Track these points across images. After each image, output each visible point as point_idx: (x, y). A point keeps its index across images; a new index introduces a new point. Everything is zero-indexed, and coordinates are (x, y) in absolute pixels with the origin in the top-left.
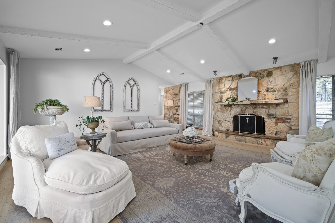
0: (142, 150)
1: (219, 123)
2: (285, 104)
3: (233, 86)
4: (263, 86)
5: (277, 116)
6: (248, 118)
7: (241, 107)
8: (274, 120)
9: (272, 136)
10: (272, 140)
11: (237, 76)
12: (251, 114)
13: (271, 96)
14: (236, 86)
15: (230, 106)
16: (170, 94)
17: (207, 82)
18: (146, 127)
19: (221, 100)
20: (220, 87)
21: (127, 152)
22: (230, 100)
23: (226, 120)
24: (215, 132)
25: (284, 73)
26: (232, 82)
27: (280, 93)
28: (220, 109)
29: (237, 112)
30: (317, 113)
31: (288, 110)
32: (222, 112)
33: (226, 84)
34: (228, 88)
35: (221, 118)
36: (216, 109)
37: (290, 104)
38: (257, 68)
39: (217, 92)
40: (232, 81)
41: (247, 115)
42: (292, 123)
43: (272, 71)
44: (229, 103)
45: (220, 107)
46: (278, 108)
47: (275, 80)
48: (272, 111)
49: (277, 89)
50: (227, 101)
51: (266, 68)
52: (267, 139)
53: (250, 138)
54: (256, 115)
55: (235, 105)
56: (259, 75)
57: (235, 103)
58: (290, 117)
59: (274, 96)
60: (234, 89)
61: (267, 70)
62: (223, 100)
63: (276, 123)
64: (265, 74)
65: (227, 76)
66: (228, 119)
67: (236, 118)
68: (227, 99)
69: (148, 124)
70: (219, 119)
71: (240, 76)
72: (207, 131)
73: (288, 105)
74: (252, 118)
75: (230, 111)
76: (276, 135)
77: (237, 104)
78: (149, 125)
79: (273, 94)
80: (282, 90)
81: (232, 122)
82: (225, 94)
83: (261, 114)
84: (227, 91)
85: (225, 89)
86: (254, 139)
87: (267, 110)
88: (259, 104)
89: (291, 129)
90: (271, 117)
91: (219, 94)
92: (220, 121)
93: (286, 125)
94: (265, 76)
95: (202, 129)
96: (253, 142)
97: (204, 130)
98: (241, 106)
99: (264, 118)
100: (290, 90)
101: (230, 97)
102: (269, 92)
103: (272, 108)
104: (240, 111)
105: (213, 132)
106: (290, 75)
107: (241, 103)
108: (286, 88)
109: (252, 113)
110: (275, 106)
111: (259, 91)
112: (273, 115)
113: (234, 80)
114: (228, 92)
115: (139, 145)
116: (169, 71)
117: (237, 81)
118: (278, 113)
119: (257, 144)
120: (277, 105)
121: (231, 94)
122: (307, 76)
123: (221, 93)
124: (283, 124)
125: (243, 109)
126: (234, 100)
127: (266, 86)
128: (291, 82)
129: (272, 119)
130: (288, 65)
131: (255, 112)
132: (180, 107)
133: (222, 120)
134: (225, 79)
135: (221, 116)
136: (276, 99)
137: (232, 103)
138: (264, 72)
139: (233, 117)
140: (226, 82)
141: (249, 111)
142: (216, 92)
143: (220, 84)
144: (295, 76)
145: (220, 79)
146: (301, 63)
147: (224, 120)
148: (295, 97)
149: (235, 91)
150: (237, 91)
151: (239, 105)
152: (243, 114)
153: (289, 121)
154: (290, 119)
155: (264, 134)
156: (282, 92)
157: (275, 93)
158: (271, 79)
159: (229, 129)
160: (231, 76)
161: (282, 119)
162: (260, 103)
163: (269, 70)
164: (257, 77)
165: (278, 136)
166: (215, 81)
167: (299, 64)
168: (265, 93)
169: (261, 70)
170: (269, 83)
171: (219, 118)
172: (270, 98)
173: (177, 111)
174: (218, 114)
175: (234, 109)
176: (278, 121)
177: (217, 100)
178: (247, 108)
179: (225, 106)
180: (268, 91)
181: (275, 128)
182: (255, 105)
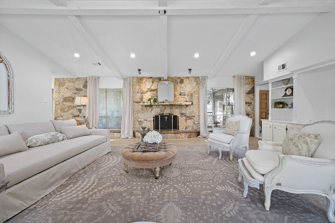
0: (63, 181)
1: (139, 124)
2: (191, 105)
3: (153, 88)
4: (177, 90)
5: (187, 115)
6: (166, 117)
7: (161, 108)
8: (184, 118)
9: (183, 130)
10: (186, 133)
11: (156, 78)
12: (169, 114)
13: (183, 99)
14: (156, 88)
15: (151, 106)
16: (67, 88)
17: (125, 79)
18: (54, 141)
19: (142, 100)
20: (141, 87)
21: (32, 200)
22: (152, 100)
23: (146, 120)
24: (136, 133)
25: (191, 82)
26: (152, 84)
27: (188, 97)
28: (140, 110)
29: (157, 112)
30: (207, 112)
31: (193, 110)
32: (142, 112)
33: (147, 85)
34: (149, 89)
35: (141, 118)
36: (136, 109)
37: (194, 105)
38: (174, 75)
39: (138, 92)
40: (153, 82)
41: (166, 115)
42: (195, 120)
43: (183, 79)
44: (151, 104)
45: (140, 107)
46: (188, 108)
47: (186, 87)
48: (183, 111)
49: (187, 94)
50: (149, 102)
51: (180, 76)
52: (183, 133)
53: (171, 134)
54: (172, 115)
55: (156, 105)
56: (175, 81)
57: (156, 104)
58: (194, 115)
59: (185, 99)
60: (154, 90)
61: (180, 78)
62: (143, 100)
63: (186, 120)
64: (179, 80)
65: (148, 77)
66: (149, 119)
67: (156, 118)
68: (149, 100)
69: (58, 136)
70: (140, 120)
71: (160, 79)
72: (127, 134)
73: (193, 106)
74: (169, 116)
75: (151, 111)
76: (186, 129)
77: (158, 104)
78: (60, 136)
79: (184, 98)
80: (190, 95)
81: (152, 122)
82: (146, 94)
83: (176, 114)
84: (148, 91)
85: (145, 90)
86: (173, 135)
87: (180, 110)
88: (175, 105)
89: (195, 123)
90: (183, 115)
91: (140, 94)
92: (141, 121)
93: (192, 121)
94: (179, 82)
95: (120, 132)
96: (173, 138)
97: (123, 133)
98: (161, 106)
99: (178, 117)
100: (194, 95)
101: (152, 98)
102: (182, 95)
103: (184, 108)
104: (160, 111)
105: (134, 133)
106: (194, 84)
107: (162, 104)
108: (192, 94)
109: (169, 112)
110: (185, 106)
111: (175, 94)
112: (184, 114)
113: (155, 82)
114: (149, 93)
115: (58, 176)
116: (77, 55)
117: (157, 83)
118: (187, 113)
119: (176, 138)
120: (187, 106)
121: (151, 94)
122: (203, 87)
123: (142, 93)
124: (190, 121)
125: (163, 109)
126: (155, 101)
127: (179, 90)
128: (195, 90)
129: (183, 117)
130: (193, 77)
131: (172, 112)
132: (87, 107)
133: (142, 120)
134: (145, 79)
135: (141, 116)
136: (187, 102)
137: (154, 104)
138: (178, 79)
139: (154, 117)
140: (147, 83)
141: (167, 112)
142: (136, 91)
143: (141, 84)
144: (197, 85)
145: (140, 79)
146: (200, 77)
147: (145, 120)
148: (197, 100)
149: (155, 92)
150: (157, 92)
151: (159, 105)
152: (163, 114)
153: (193, 118)
154: (194, 116)
155: (178, 130)
156: (190, 96)
157: (185, 96)
158: (183, 85)
159: (150, 129)
160: (152, 78)
161: (189, 117)
162: (177, 104)
163: (182, 78)
164: (173, 82)
165: (187, 130)
166: (135, 80)
167: (198, 78)
168: (179, 96)
169: (176, 77)
170: (181, 88)
171: (139, 118)
172: (182, 101)
173: (80, 112)
174: (139, 115)
175: (155, 110)
176: (187, 118)
177: (138, 100)
178: (165, 108)
179: (146, 106)
180: (180, 94)
181: (185, 124)
182: (171, 106)
